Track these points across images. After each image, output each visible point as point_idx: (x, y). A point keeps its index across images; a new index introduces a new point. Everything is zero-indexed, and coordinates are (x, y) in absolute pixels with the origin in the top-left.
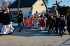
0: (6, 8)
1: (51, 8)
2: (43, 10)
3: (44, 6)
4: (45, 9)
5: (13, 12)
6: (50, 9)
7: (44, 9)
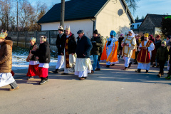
0: (32, 22)
1: (142, 21)
2: (123, 26)
3: (125, 15)
4: (127, 23)
5: (50, 31)
6: (140, 24)
7: (124, 22)
